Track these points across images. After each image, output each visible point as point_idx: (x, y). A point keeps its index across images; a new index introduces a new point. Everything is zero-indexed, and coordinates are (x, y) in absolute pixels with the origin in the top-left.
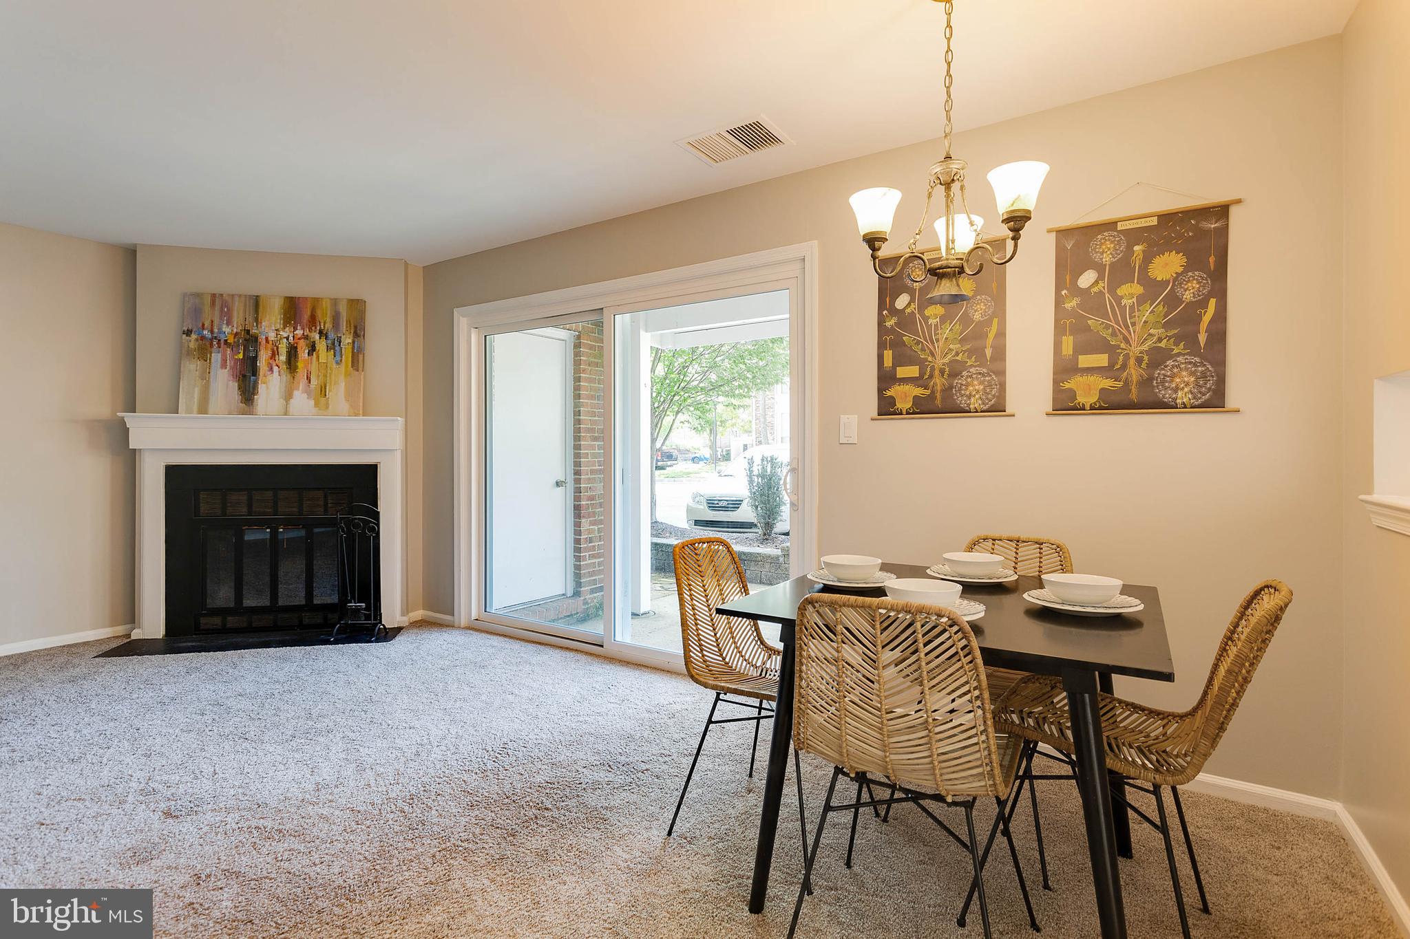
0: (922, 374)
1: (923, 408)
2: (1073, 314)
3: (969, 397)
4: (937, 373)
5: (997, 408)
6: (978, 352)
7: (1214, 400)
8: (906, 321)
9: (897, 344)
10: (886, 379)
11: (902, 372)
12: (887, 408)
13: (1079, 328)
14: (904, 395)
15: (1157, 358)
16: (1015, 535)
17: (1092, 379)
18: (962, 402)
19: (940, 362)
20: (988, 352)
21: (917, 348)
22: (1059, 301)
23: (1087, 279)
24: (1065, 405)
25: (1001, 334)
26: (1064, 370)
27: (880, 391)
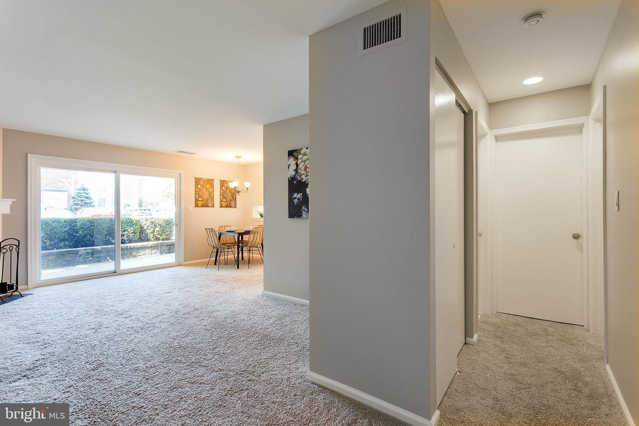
0: (203, 200)
1: (203, 206)
2: (222, 193)
3: (210, 204)
4: (205, 200)
5: (213, 206)
6: (210, 197)
7: (235, 207)
8: (200, 190)
9: (199, 194)
10: (196, 200)
11: (199, 199)
12: (197, 206)
13: (223, 195)
14: (200, 203)
15: (231, 200)
16: (224, 225)
17: (224, 203)
18: (208, 205)
19: (205, 198)
20: (212, 197)
21: (202, 195)
22: (220, 191)
23: (224, 188)
24: (221, 206)
25: (213, 194)
26: (221, 201)
27: (196, 202)
